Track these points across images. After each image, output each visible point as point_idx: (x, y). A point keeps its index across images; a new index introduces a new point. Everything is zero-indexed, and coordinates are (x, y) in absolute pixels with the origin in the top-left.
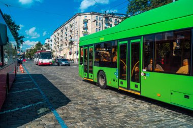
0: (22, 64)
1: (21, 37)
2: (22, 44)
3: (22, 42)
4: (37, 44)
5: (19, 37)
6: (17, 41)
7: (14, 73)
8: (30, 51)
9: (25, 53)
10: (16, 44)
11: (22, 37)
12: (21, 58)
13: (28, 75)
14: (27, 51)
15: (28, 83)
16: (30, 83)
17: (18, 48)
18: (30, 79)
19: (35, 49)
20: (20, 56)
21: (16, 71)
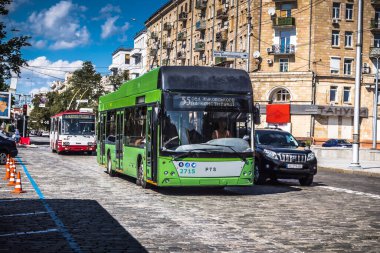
0: (14, 154)
1: (11, 43)
2: (16, 70)
3: (17, 62)
4: (79, 74)
5: (4, 41)
8: (50, 104)
9: (29, 111)
11: (19, 43)
12: (12, 129)
14: (37, 100)
15: (39, 238)
16: (49, 237)
18: (46, 221)
19: (68, 95)
20: (7, 121)
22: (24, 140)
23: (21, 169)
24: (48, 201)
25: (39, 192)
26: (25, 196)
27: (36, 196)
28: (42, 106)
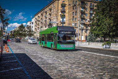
1: (6, 20)
3: (7, 24)
4: (20, 26)
5: (4, 19)
6: (3, 23)
7: (1, 53)
8: (14, 33)
9: (10, 34)
11: (8, 20)
12: (6, 38)
13: (12, 54)
14: (11, 32)
16: (15, 62)
17: (4, 29)
18: (14, 59)
19: (18, 31)
20: (5, 36)
21: (2, 50)
23: (8, 47)
24: (14, 54)
25: (12, 52)
26: (9, 53)
27: (12, 53)
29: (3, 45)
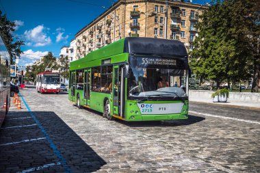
1: (16, 44)
2: (18, 55)
3: (19, 52)
4: (46, 57)
5: (13, 43)
6: (10, 50)
7: (5, 110)
8: (33, 70)
9: (24, 73)
10: (8, 56)
11: (20, 43)
12: (17, 81)
13: (28, 113)
14: (28, 68)
15: (28, 128)
16: (32, 128)
17: (12, 63)
18: (31, 121)
19: (41, 66)
20: (14, 78)
21: (7, 105)
22: (22, 86)
23: (20, 98)
24: (33, 112)
25: (28, 108)
26: (22, 110)
27: (27, 110)
28: (30, 71)
29: (9, 95)
